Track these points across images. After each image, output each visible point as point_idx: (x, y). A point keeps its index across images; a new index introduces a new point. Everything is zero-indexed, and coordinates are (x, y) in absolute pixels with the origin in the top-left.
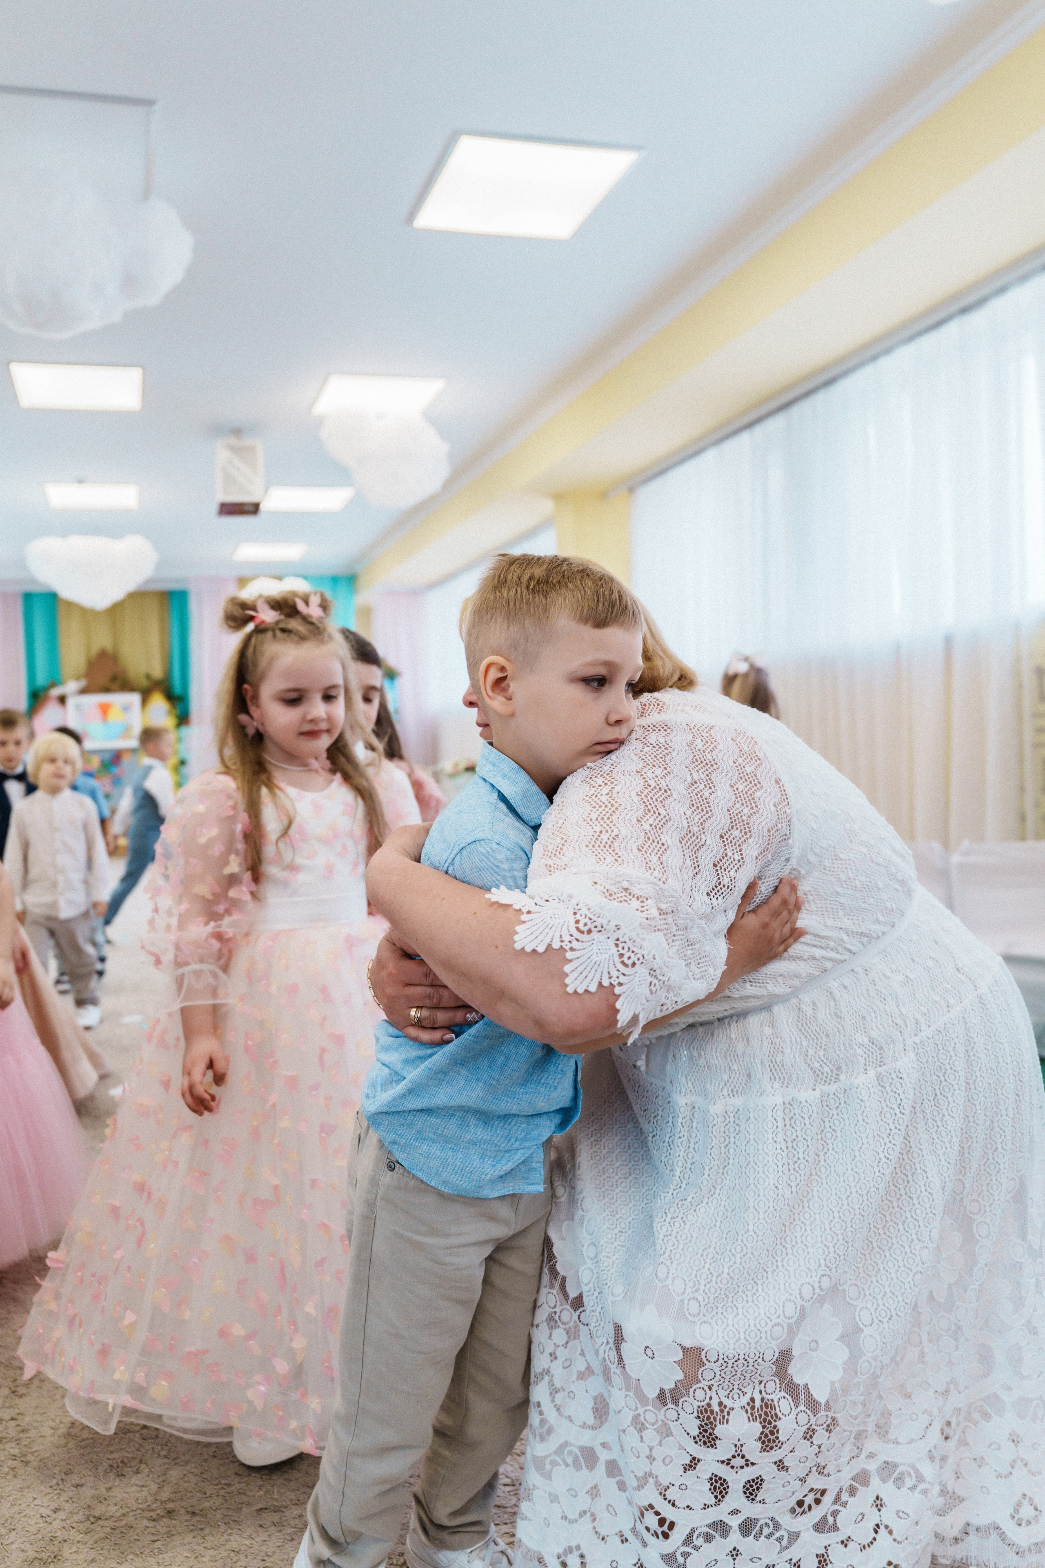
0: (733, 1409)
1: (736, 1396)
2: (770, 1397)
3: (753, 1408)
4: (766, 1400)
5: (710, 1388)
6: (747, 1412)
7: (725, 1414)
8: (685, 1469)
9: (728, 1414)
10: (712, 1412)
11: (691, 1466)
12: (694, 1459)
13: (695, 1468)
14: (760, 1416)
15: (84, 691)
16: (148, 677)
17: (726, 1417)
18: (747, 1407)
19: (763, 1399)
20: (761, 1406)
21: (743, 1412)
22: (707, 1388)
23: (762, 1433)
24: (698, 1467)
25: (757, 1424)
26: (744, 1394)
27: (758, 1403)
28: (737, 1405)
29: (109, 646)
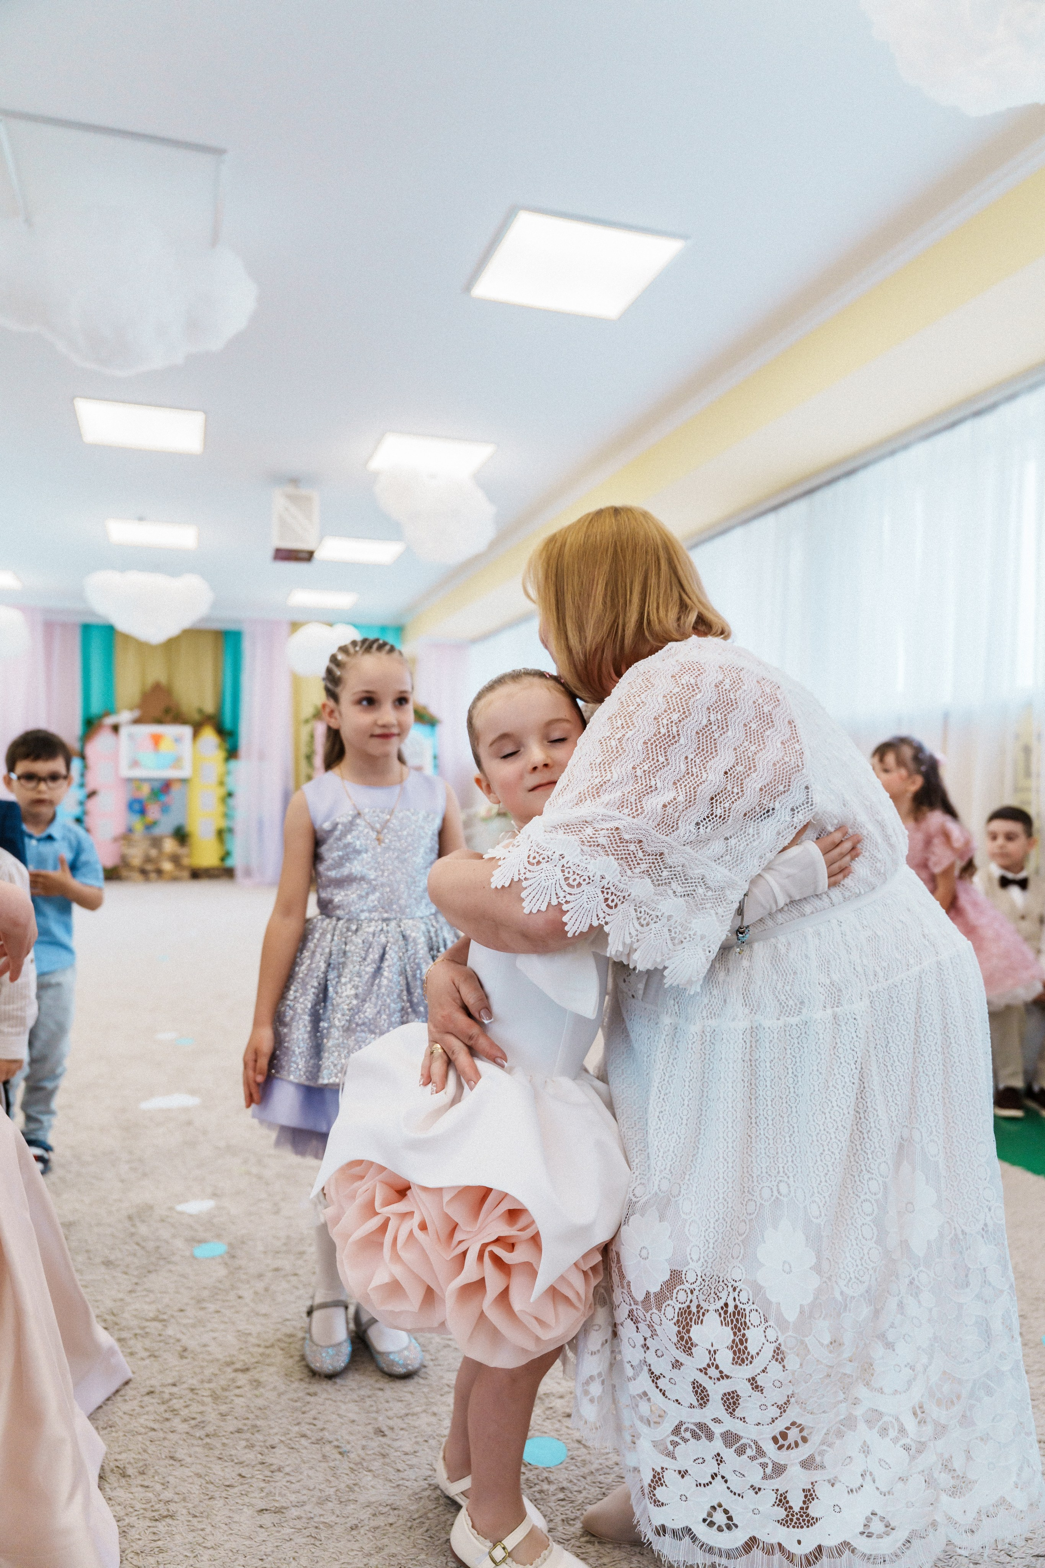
0: (708, 1311)
2: (742, 1306)
3: (727, 1313)
4: (739, 1308)
5: (692, 1292)
6: (720, 1315)
7: (701, 1314)
8: (673, 1365)
9: (703, 1314)
10: (690, 1313)
12: (677, 1361)
13: (680, 1369)
14: (732, 1321)
16: (200, 711)
18: (720, 1310)
19: (736, 1307)
20: (734, 1313)
21: (717, 1315)
22: (689, 1291)
23: (734, 1341)
24: (682, 1369)
25: (728, 1329)
26: (719, 1298)
27: (731, 1309)
29: (163, 679)
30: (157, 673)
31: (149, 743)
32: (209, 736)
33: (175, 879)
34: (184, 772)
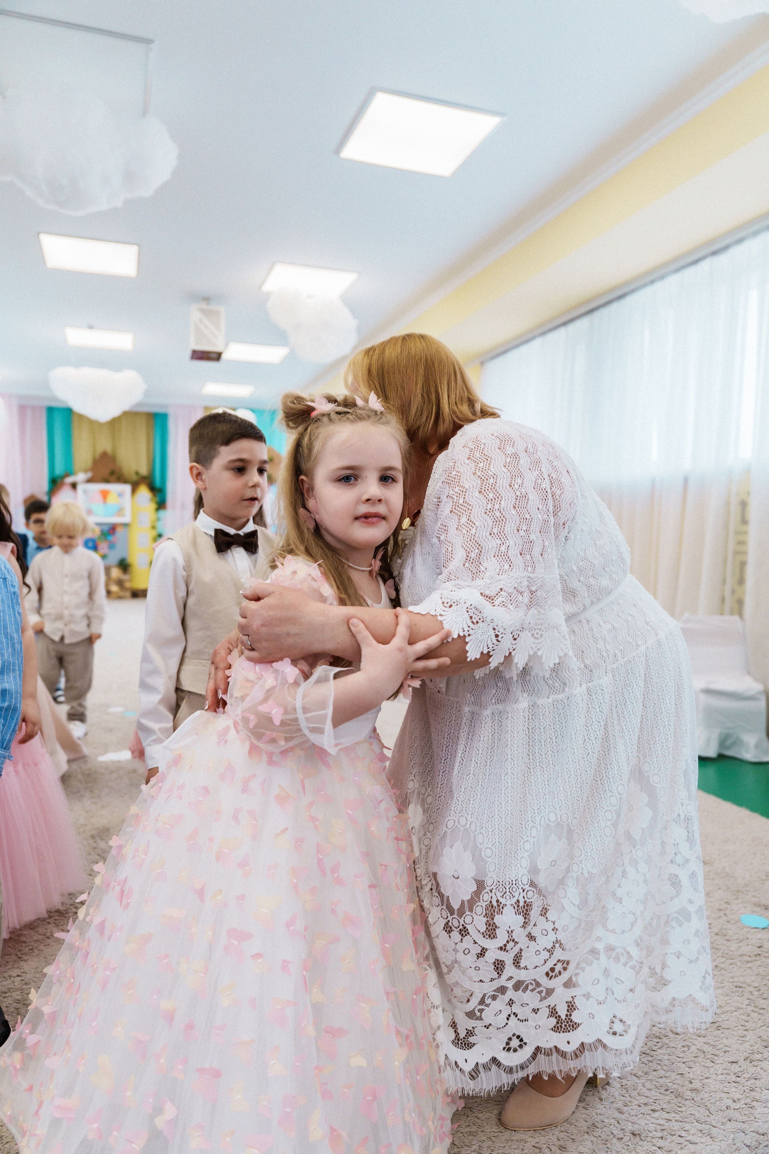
0: (506, 905)
1: (508, 897)
2: (530, 900)
3: (518, 906)
4: (527, 903)
6: (514, 908)
7: (501, 907)
8: (478, 956)
9: (503, 908)
10: (492, 906)
11: (481, 954)
12: (483, 949)
13: (484, 955)
14: (523, 911)
15: (89, 481)
16: (137, 473)
17: (501, 910)
18: (514, 905)
19: (525, 902)
20: (524, 906)
21: (512, 908)
22: (491, 891)
23: (524, 924)
24: (486, 954)
25: (520, 917)
26: (513, 896)
27: (522, 904)
28: (508, 903)
29: (109, 450)
30: (104, 445)
31: (99, 497)
32: (144, 492)
33: (120, 598)
34: (126, 519)
